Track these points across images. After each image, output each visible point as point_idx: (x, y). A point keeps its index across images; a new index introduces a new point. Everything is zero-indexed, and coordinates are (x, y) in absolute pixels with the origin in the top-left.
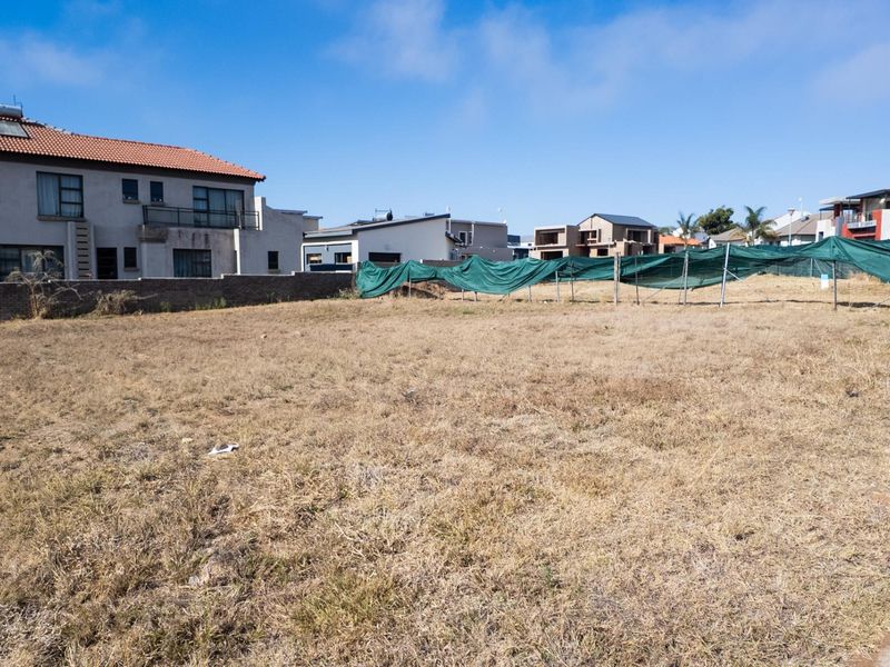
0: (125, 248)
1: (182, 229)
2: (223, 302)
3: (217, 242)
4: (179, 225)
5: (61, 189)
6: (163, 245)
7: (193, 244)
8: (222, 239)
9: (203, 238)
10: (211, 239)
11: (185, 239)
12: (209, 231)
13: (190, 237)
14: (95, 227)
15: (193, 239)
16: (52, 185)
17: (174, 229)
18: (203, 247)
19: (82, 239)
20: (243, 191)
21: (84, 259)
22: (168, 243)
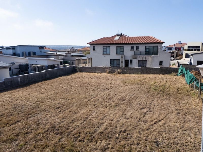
0: (130, 60)
1: (140, 56)
2: (140, 73)
3: (148, 58)
4: (141, 55)
5: (120, 49)
6: (136, 59)
7: (143, 59)
8: (149, 58)
9: (145, 58)
10: (147, 58)
11: (141, 58)
12: (146, 56)
13: (142, 57)
14: (125, 56)
15: (143, 58)
16: (119, 48)
17: (139, 56)
18: (145, 60)
19: (122, 58)
20: (158, 46)
21: (122, 62)
22: (137, 59)
